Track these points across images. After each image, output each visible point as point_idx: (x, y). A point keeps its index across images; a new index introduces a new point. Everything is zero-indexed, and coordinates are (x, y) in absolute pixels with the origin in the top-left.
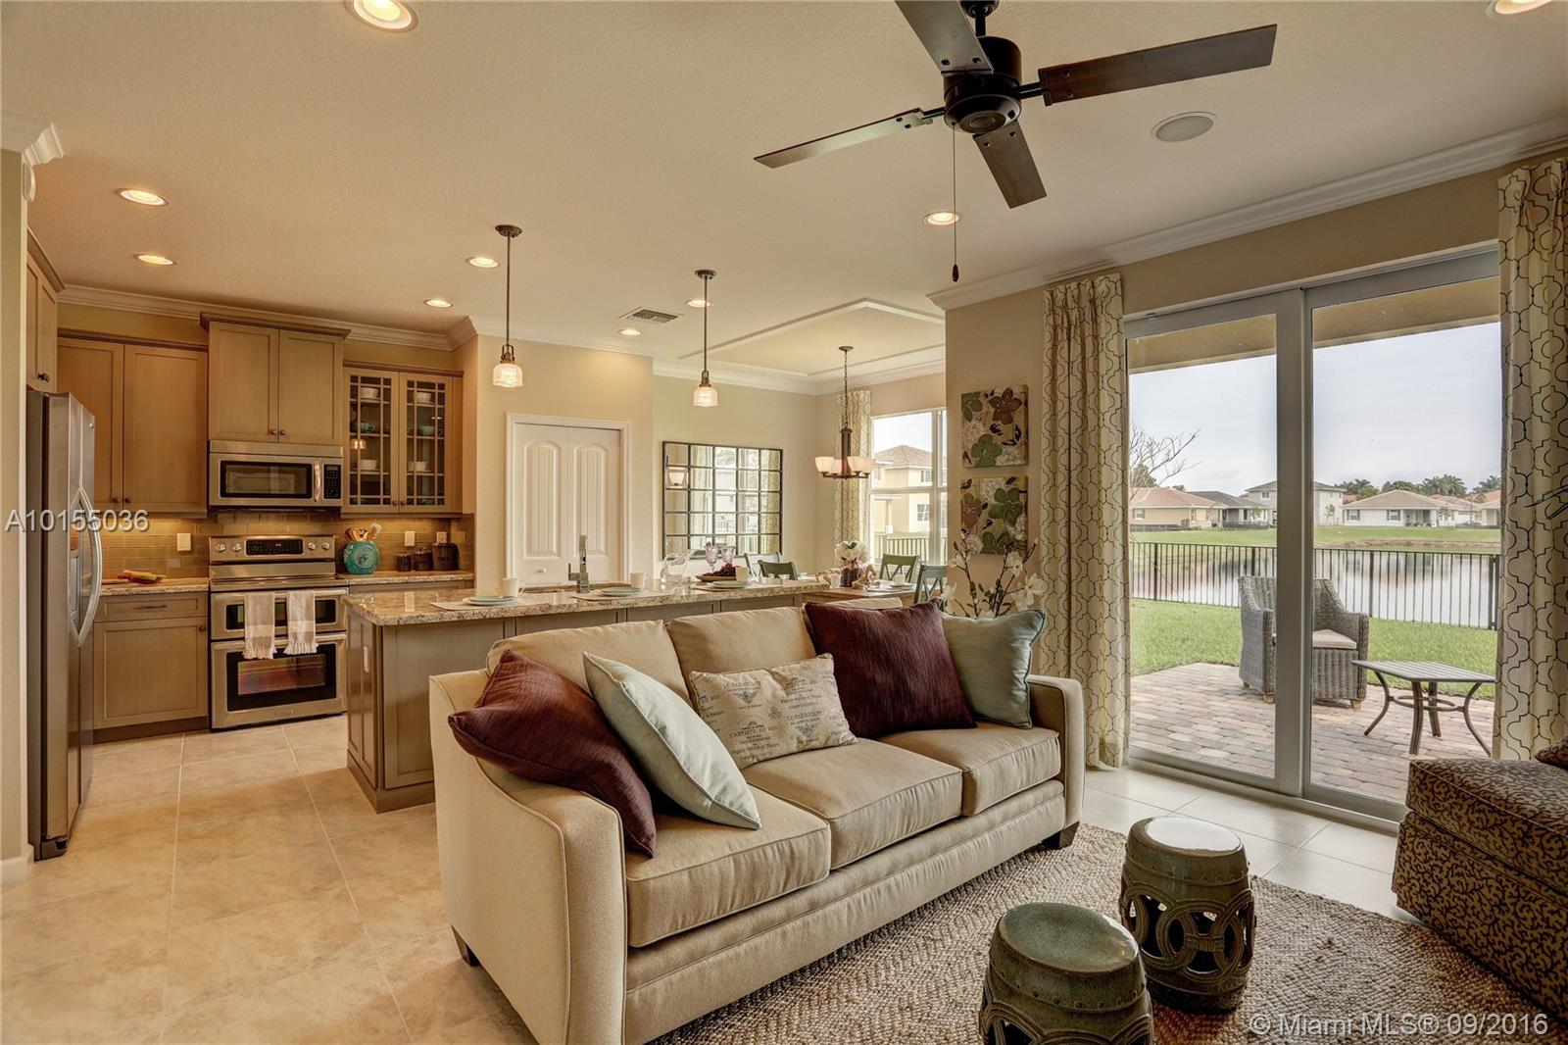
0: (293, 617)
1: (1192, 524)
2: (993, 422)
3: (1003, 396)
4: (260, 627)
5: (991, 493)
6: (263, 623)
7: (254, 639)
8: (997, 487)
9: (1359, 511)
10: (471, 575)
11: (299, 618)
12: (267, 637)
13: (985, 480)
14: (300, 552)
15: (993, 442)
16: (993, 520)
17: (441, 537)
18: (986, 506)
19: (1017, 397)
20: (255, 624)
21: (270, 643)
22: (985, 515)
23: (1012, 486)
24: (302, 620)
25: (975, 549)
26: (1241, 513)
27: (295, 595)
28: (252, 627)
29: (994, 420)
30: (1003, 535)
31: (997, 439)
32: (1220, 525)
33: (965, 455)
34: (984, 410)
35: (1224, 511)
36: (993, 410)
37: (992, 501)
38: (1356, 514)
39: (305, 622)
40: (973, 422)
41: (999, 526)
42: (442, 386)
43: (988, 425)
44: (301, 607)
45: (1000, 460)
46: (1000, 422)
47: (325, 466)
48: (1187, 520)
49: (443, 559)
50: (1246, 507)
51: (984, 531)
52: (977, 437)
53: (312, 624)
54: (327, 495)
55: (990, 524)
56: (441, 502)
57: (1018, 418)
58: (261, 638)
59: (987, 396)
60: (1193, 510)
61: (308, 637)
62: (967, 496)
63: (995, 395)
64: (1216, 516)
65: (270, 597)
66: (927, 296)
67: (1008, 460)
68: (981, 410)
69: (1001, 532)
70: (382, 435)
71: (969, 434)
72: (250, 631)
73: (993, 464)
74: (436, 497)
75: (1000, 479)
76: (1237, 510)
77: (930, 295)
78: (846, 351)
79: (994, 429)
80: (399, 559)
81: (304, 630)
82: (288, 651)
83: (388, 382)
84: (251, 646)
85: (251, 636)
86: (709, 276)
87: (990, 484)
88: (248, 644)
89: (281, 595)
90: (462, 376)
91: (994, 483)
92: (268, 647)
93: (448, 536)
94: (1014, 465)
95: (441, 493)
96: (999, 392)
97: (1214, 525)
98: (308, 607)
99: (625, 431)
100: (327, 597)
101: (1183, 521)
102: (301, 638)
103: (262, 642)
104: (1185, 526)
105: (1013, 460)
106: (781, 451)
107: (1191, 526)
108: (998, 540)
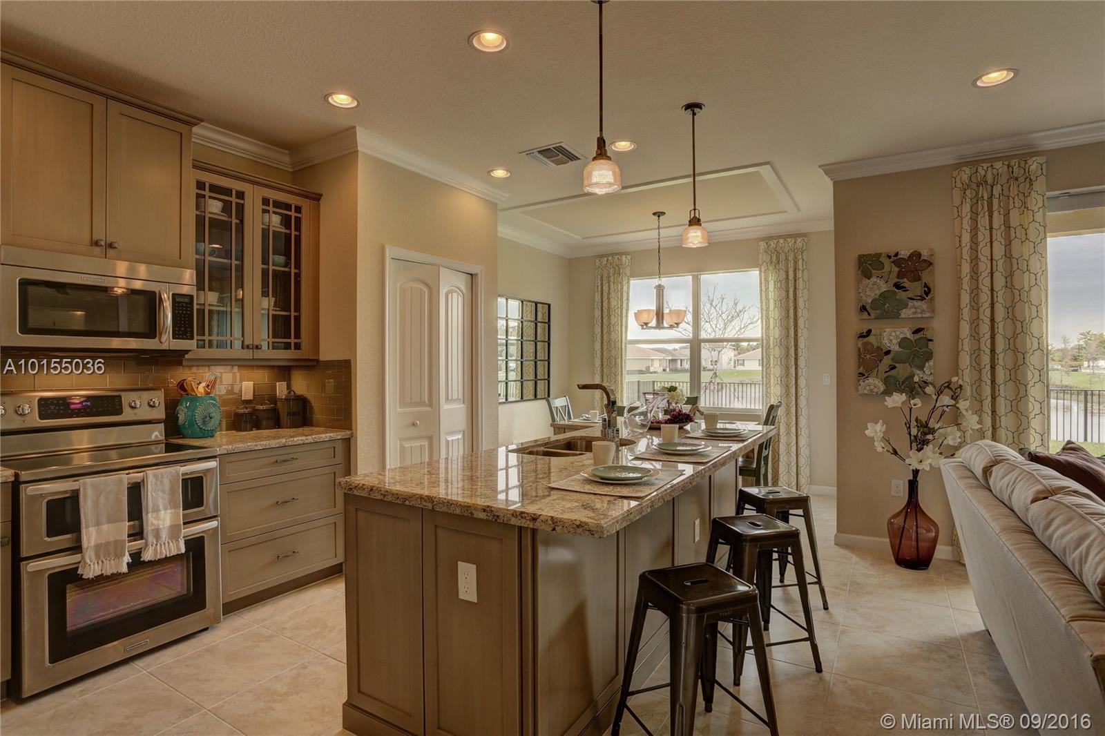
0: (153, 507)
1: (652, 369)
2: (896, 280)
3: (909, 257)
4: (105, 527)
5: (895, 342)
6: (109, 521)
7: (98, 547)
8: (902, 336)
9: (744, 360)
10: (349, 432)
11: (161, 507)
12: (116, 542)
13: (887, 330)
14: (119, 411)
15: (897, 297)
16: (897, 365)
17: (281, 389)
18: (888, 352)
19: (926, 258)
20: (98, 523)
21: (123, 548)
22: (887, 361)
23: (919, 336)
24: (166, 509)
25: (876, 390)
26: (679, 361)
27: (156, 476)
28: (92, 530)
29: (897, 278)
30: (907, 379)
31: (902, 295)
32: (668, 370)
33: (863, 308)
34: (887, 269)
35: (669, 360)
36: (896, 269)
37: (895, 348)
38: (742, 362)
39: (169, 511)
40: (873, 279)
41: (902, 371)
42: (298, 209)
43: (891, 283)
44: (163, 492)
45: (904, 313)
46: (905, 280)
47: (174, 295)
48: (649, 367)
49: (294, 414)
50: (681, 358)
51: (887, 374)
52: (878, 292)
53: (178, 513)
54: (176, 335)
55: (893, 368)
56: (298, 347)
57: (925, 276)
58: (108, 543)
59: (889, 257)
60: (652, 360)
61: (174, 532)
62: (865, 344)
63: (899, 257)
64: (665, 364)
65: (121, 481)
66: (820, 166)
67: (915, 313)
68: (883, 269)
69: (906, 375)
70: (234, 262)
71: (867, 289)
72: (91, 536)
73: (897, 316)
74: (293, 340)
75: (905, 330)
76: (676, 360)
77: (824, 165)
78: (659, 216)
79: (897, 286)
80: (238, 416)
81: (168, 523)
82: (148, 556)
83: (241, 195)
84: (94, 558)
85: (92, 544)
86: (697, 110)
87: (893, 334)
88: (89, 554)
89: (136, 476)
90: (318, 200)
91: (898, 333)
92: (119, 556)
93: (289, 387)
94: (922, 317)
95: (298, 336)
96: (905, 253)
97: (664, 370)
98: (172, 490)
99: (479, 276)
100: (191, 473)
101: (647, 367)
102: (164, 535)
103: (108, 550)
104: (647, 371)
105: (921, 313)
106: (549, 306)
107: (651, 371)
108: (903, 383)
